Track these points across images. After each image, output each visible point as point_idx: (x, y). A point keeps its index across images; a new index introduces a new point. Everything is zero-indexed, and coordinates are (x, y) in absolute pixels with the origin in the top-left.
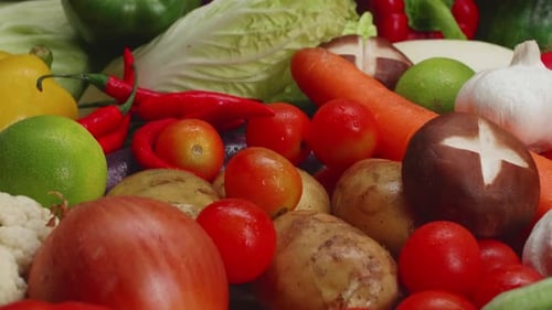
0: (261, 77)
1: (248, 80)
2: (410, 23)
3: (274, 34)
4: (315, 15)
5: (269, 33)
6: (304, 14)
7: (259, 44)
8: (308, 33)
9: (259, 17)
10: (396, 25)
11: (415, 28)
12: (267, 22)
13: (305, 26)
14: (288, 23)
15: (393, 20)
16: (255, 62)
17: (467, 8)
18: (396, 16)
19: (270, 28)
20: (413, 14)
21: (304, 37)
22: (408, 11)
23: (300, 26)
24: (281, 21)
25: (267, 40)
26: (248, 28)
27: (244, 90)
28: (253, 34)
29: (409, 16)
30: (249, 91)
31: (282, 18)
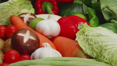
0: (6, 21)
1: (4, 21)
3: (6, 12)
4: (14, 9)
5: (5, 12)
6: (12, 8)
7: (4, 14)
8: (13, 12)
9: (3, 9)
10: (40, 11)
12: (5, 10)
13: (12, 10)
14: (9, 10)
16: (3, 17)
17: (56, 8)
18: (41, 9)
19: (5, 11)
21: (13, 13)
22: (43, 8)
23: (11, 10)
24: (7, 10)
26: (1, 11)
27: (3, 23)
31: (7, 9)
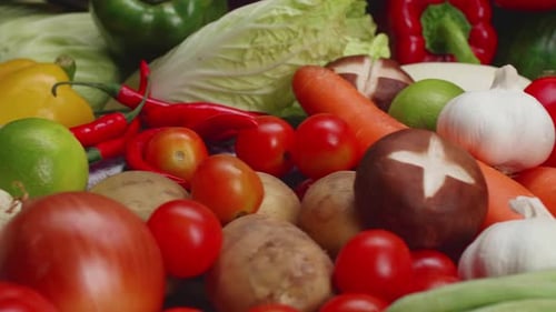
0: (268, 90)
1: (257, 92)
2: (427, 46)
3: (276, 48)
4: (316, 32)
5: (271, 47)
6: (305, 30)
7: (263, 58)
8: (310, 49)
9: (263, 32)
10: (413, 47)
11: (432, 51)
12: (270, 36)
13: (305, 41)
14: (289, 39)
15: (410, 43)
16: (259, 75)
17: (485, 34)
18: (413, 39)
19: (273, 42)
20: (431, 37)
21: (306, 54)
22: (426, 34)
23: (301, 40)
24: (283, 36)
25: (270, 54)
26: (252, 43)
27: (252, 103)
28: (257, 48)
29: (426, 38)
30: (256, 104)
31: (284, 33)
